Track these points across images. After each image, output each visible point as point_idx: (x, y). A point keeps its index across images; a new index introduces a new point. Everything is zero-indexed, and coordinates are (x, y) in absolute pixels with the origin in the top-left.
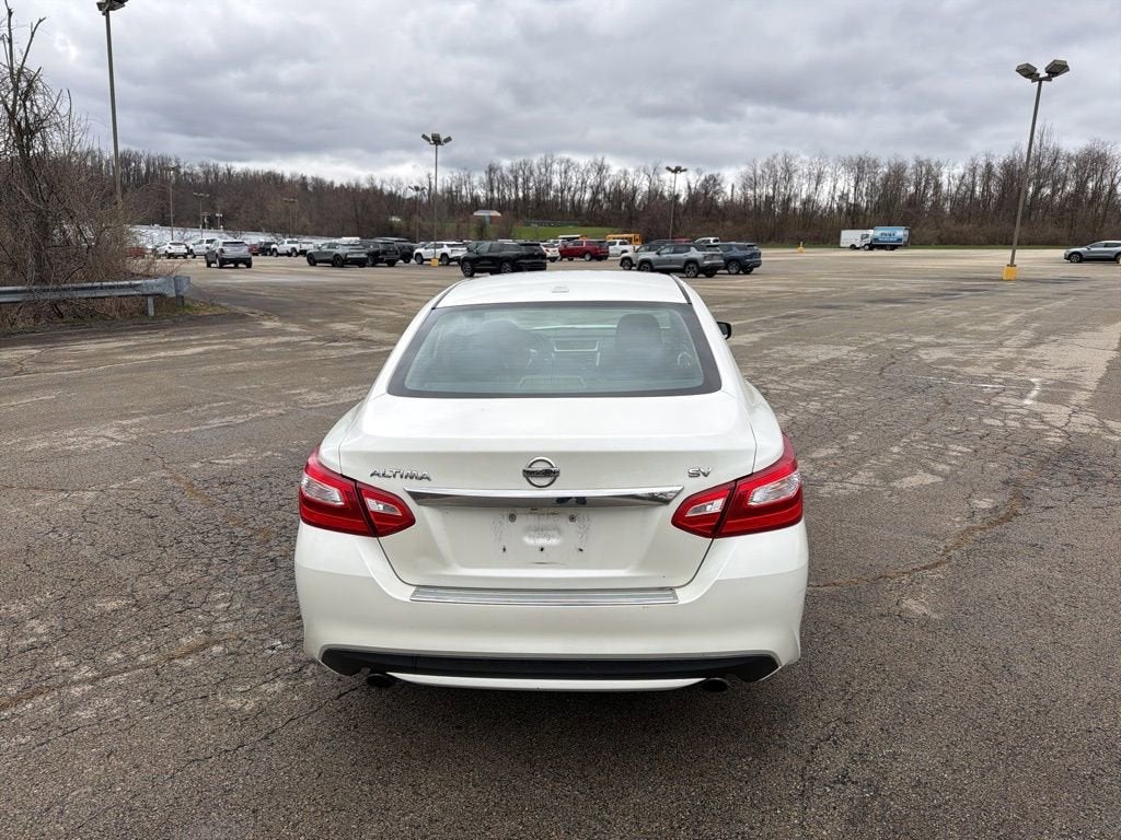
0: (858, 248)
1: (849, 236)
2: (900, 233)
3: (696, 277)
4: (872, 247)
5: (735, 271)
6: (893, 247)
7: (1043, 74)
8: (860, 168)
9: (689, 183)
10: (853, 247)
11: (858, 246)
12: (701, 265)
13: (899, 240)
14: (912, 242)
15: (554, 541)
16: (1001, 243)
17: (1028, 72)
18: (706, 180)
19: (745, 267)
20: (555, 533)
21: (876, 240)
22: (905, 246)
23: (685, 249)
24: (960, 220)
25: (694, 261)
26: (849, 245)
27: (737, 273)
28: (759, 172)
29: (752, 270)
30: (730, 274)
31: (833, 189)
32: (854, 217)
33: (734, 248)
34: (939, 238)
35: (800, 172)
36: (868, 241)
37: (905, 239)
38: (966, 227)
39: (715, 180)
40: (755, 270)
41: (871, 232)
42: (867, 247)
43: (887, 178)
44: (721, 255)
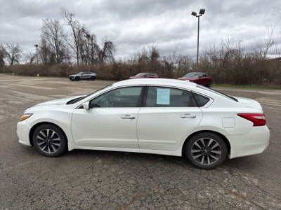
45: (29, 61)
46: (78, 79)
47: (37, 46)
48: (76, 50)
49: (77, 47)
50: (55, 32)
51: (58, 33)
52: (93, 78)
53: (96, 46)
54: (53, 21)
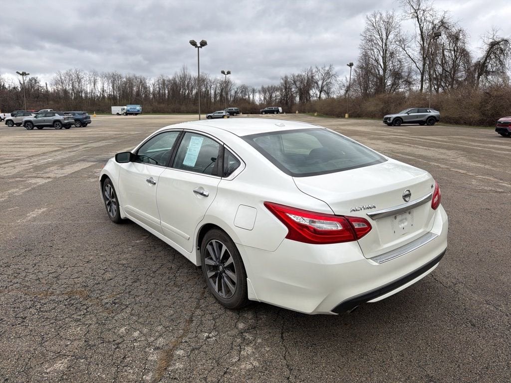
0: (120, 115)
1: (115, 109)
2: (138, 108)
3: (61, 129)
4: (127, 114)
5: (79, 126)
6: (136, 114)
7: (199, 45)
8: (114, 78)
9: (20, 81)
10: (118, 114)
11: (120, 113)
12: (63, 123)
13: (138, 111)
14: (144, 112)
15: (406, 224)
16: (177, 112)
17: (193, 43)
18: (30, 80)
19: (83, 123)
20: (405, 220)
21: (128, 111)
22: (141, 113)
23: (51, 115)
24: (159, 103)
25: (59, 121)
26: (116, 113)
27: (80, 127)
28: (63, 78)
29: (86, 125)
30: (76, 127)
31: (102, 87)
32: (114, 100)
33: (76, 114)
34: (152, 110)
35: (85, 79)
36: (125, 111)
37: (141, 111)
38: (162, 105)
39: (35, 80)
40: (88, 125)
41: (125, 107)
42: (125, 114)
43: (126, 83)
44: (73, 118)
45: (343, 92)
46: (398, 122)
47: (351, 65)
48: (420, 65)
49: (424, 59)
50: (384, 37)
51: (391, 37)
52: (431, 121)
53: (465, 54)
54: (384, 15)
